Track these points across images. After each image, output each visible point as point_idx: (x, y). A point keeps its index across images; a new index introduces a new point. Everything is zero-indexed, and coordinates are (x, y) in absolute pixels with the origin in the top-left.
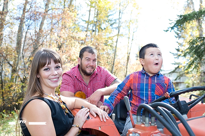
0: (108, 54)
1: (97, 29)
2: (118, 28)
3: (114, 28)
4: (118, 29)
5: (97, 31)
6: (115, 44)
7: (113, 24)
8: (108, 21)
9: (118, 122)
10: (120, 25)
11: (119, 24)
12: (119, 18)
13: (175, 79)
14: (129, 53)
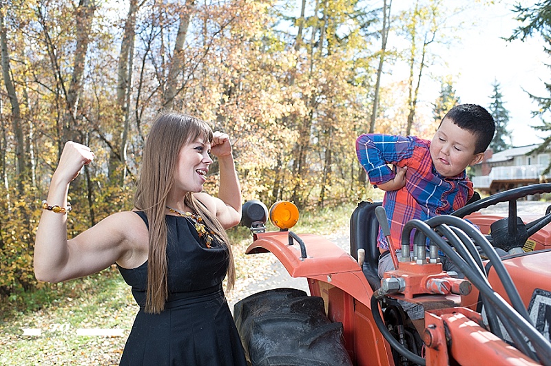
0: (357, 106)
1: (325, 40)
2: (384, 33)
3: (370, 34)
4: (383, 38)
5: (325, 43)
6: (374, 77)
7: (369, 23)
8: (356, 17)
9: (373, 270)
10: (387, 25)
11: (384, 22)
12: (383, 6)
13: (544, 169)
14: (413, 100)
